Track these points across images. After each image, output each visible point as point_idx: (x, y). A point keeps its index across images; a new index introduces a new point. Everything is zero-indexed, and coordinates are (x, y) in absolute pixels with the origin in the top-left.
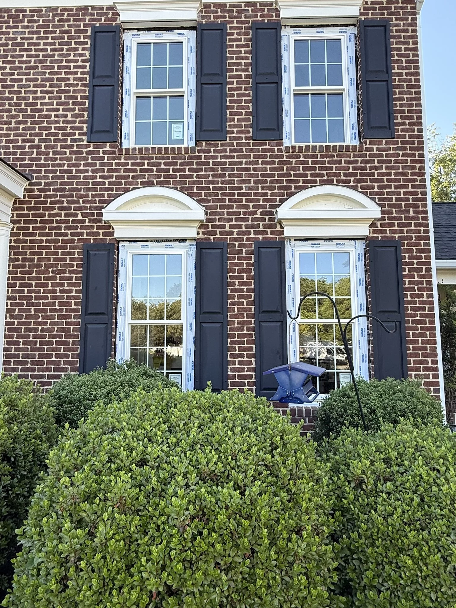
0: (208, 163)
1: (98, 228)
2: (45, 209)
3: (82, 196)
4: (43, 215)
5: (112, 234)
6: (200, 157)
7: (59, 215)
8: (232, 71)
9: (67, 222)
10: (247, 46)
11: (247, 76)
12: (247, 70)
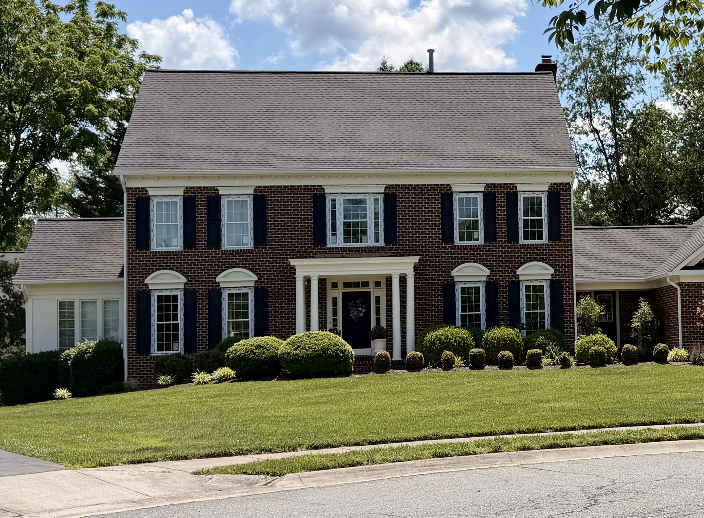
0: (490, 251)
1: (448, 277)
2: (426, 270)
3: (440, 265)
4: (426, 273)
5: (454, 280)
6: (486, 249)
7: (432, 272)
8: (498, 212)
9: (435, 275)
10: (504, 202)
11: (504, 215)
12: (504, 212)
